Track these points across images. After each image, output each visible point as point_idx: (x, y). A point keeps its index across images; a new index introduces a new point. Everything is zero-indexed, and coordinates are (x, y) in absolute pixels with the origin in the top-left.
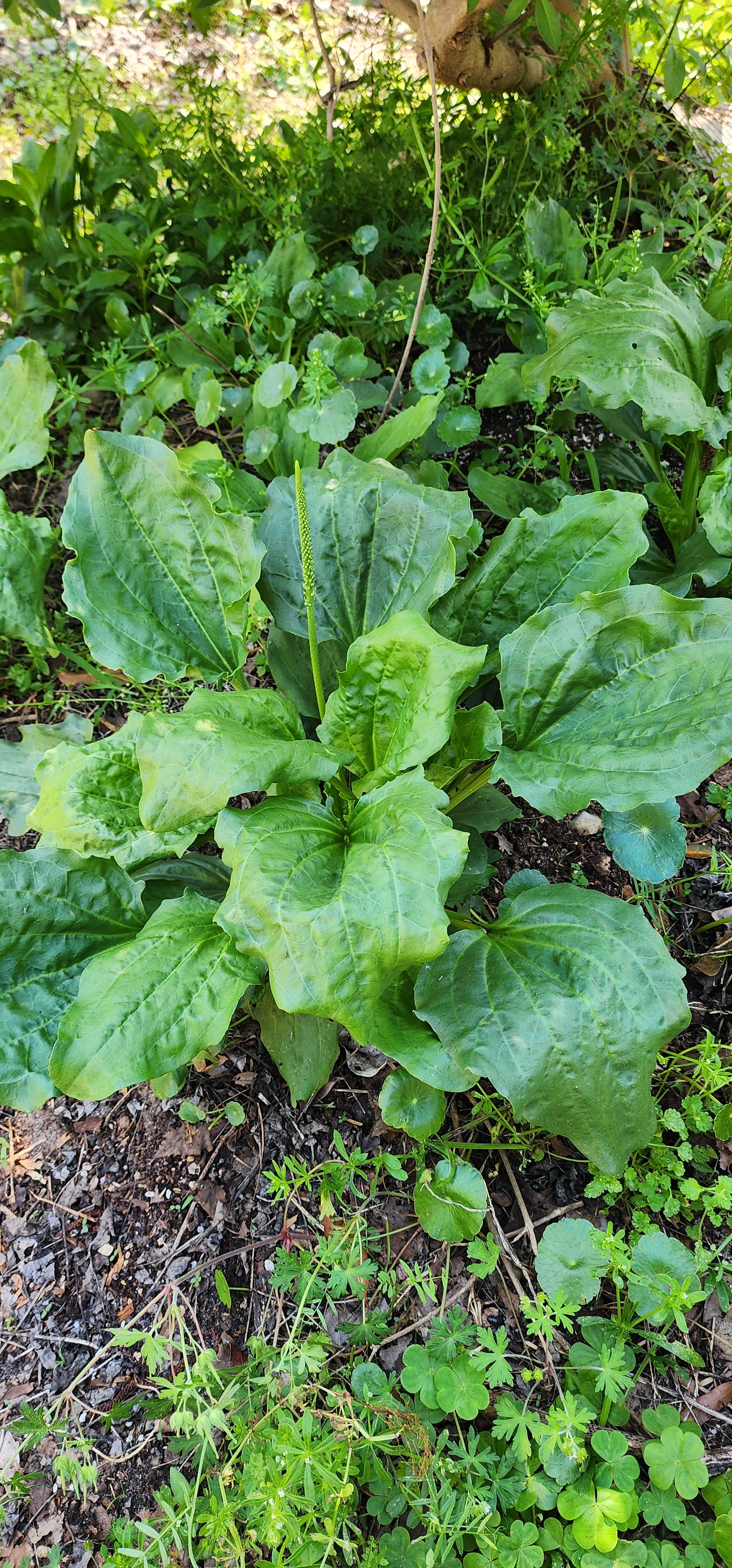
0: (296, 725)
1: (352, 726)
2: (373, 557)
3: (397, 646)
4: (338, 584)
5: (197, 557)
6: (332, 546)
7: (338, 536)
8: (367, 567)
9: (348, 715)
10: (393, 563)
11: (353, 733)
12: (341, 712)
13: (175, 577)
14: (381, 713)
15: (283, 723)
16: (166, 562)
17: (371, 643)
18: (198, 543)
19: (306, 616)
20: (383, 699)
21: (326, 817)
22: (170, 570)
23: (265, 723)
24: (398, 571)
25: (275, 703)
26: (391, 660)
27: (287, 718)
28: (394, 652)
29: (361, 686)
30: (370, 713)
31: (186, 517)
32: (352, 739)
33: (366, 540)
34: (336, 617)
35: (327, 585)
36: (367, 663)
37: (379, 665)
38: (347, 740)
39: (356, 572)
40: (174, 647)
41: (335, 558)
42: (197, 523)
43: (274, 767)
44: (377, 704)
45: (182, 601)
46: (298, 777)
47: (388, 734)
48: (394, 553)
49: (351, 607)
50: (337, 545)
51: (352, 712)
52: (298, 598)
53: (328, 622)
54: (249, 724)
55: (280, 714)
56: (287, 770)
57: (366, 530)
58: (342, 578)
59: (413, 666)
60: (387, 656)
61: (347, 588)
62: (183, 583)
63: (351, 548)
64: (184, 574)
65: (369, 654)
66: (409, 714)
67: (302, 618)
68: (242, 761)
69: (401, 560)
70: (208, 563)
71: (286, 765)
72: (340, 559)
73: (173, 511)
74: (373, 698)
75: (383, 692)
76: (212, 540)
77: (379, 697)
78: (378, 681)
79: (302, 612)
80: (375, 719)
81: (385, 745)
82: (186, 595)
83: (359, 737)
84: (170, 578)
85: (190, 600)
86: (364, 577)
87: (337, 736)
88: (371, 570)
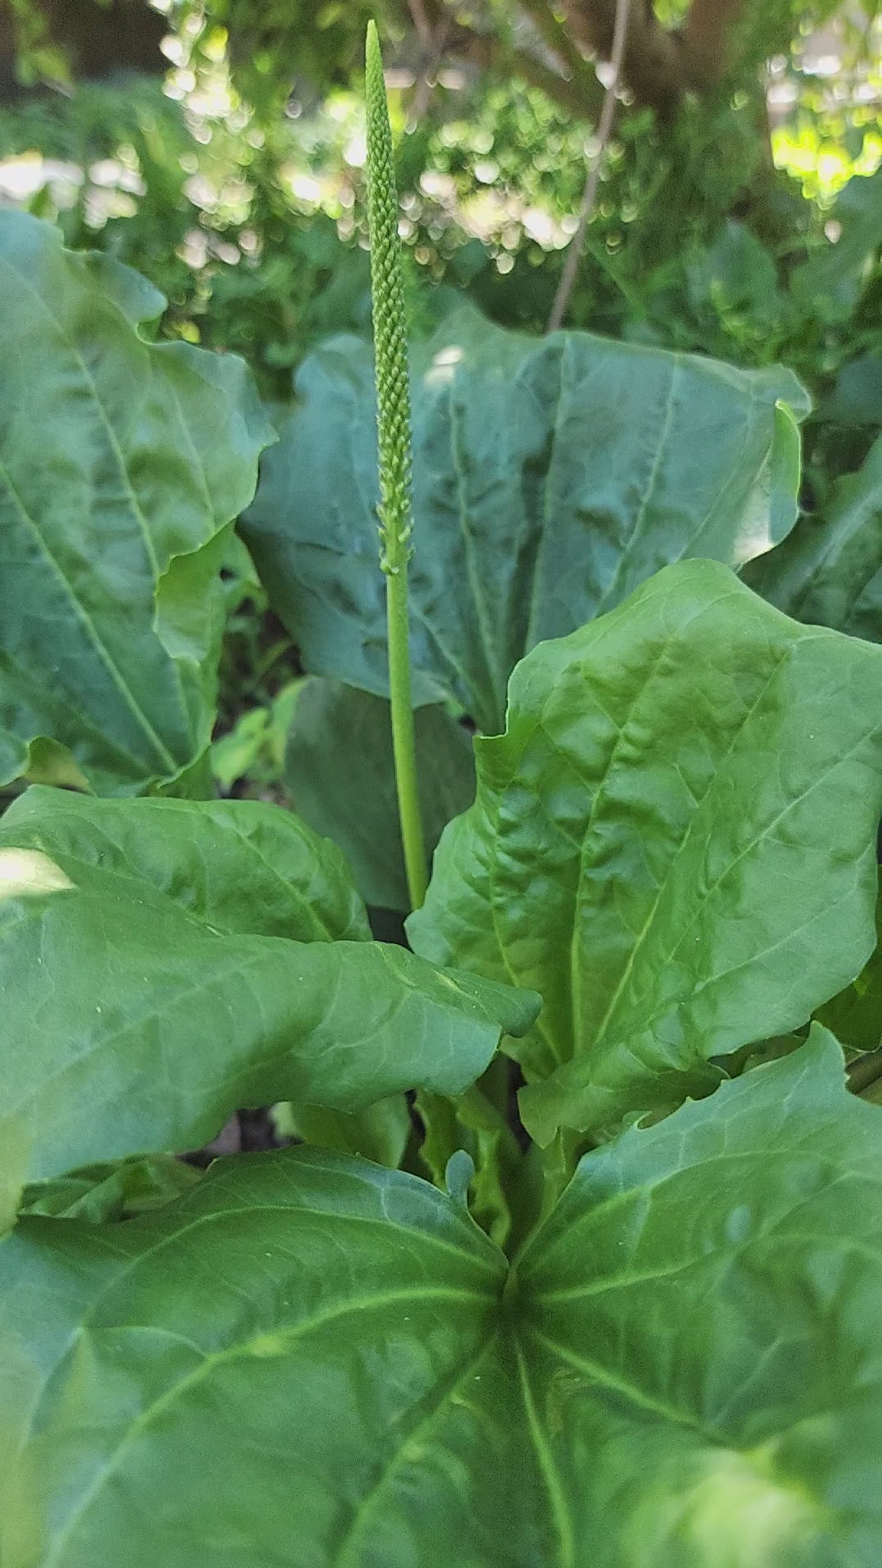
0: (345, 909)
1: (515, 914)
2: (548, 512)
3: (665, 660)
4: (463, 576)
5: (109, 494)
6: (450, 485)
7: (465, 459)
8: (535, 537)
9: (504, 879)
10: (600, 522)
11: (516, 935)
12: (480, 872)
13: (56, 552)
14: (603, 875)
15: (305, 899)
16: (36, 514)
17: (581, 657)
18: (110, 458)
19: (383, 644)
20: (606, 833)
21: (446, 1232)
22: (47, 533)
23: (246, 897)
24: (615, 542)
25: (283, 842)
26: (642, 705)
27: (319, 886)
28: (655, 680)
29: (544, 789)
30: (567, 873)
31: (82, 394)
32: (511, 954)
33: (535, 467)
34: (455, 652)
35: (436, 572)
36: (563, 720)
37: (599, 726)
38: (497, 958)
39: (507, 543)
40: (26, 709)
41: (454, 512)
42: (110, 406)
43: (245, 1039)
44: (592, 846)
45: (71, 612)
46: (346, 1081)
47: (621, 940)
48: (603, 496)
49: (493, 631)
50: (463, 484)
51: (517, 868)
52: (367, 597)
53: (437, 663)
54: (191, 895)
55: (298, 872)
56: (302, 1054)
57: (532, 442)
58: (472, 562)
59: (720, 715)
60: (629, 696)
61: (484, 584)
62: (75, 564)
63: (498, 486)
64: (76, 539)
65: (573, 692)
66: (719, 863)
67: (375, 648)
68: (113, 1019)
69: (623, 514)
70: (135, 508)
71: (299, 1031)
72: (469, 514)
73: (54, 382)
74: (579, 829)
75: (612, 810)
76: (143, 436)
77: (597, 827)
78: (596, 775)
79: (373, 632)
80: (582, 895)
81: (610, 972)
82: (81, 596)
83: (533, 946)
84: (47, 558)
85: (90, 607)
86: (527, 556)
87: (467, 943)
88: (543, 546)
